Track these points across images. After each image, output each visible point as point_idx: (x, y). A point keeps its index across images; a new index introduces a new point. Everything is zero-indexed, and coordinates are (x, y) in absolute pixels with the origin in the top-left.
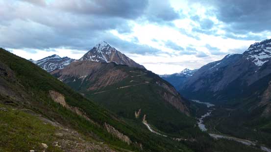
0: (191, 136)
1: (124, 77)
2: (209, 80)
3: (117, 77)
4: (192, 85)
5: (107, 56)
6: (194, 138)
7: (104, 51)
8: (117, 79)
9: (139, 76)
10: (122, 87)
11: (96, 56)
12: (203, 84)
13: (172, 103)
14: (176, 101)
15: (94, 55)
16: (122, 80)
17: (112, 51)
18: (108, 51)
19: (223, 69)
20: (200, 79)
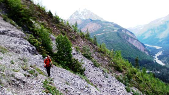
0: (155, 69)
1: (99, 28)
2: (156, 30)
3: (93, 29)
4: (143, 34)
5: (85, 16)
6: (158, 70)
7: (83, 13)
8: (94, 29)
9: (109, 26)
10: (98, 35)
11: (78, 17)
12: (152, 33)
13: (135, 45)
14: (138, 43)
15: (76, 16)
16: (97, 30)
17: (88, 13)
18: (85, 13)
19: (166, 23)
20: (149, 30)
